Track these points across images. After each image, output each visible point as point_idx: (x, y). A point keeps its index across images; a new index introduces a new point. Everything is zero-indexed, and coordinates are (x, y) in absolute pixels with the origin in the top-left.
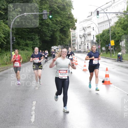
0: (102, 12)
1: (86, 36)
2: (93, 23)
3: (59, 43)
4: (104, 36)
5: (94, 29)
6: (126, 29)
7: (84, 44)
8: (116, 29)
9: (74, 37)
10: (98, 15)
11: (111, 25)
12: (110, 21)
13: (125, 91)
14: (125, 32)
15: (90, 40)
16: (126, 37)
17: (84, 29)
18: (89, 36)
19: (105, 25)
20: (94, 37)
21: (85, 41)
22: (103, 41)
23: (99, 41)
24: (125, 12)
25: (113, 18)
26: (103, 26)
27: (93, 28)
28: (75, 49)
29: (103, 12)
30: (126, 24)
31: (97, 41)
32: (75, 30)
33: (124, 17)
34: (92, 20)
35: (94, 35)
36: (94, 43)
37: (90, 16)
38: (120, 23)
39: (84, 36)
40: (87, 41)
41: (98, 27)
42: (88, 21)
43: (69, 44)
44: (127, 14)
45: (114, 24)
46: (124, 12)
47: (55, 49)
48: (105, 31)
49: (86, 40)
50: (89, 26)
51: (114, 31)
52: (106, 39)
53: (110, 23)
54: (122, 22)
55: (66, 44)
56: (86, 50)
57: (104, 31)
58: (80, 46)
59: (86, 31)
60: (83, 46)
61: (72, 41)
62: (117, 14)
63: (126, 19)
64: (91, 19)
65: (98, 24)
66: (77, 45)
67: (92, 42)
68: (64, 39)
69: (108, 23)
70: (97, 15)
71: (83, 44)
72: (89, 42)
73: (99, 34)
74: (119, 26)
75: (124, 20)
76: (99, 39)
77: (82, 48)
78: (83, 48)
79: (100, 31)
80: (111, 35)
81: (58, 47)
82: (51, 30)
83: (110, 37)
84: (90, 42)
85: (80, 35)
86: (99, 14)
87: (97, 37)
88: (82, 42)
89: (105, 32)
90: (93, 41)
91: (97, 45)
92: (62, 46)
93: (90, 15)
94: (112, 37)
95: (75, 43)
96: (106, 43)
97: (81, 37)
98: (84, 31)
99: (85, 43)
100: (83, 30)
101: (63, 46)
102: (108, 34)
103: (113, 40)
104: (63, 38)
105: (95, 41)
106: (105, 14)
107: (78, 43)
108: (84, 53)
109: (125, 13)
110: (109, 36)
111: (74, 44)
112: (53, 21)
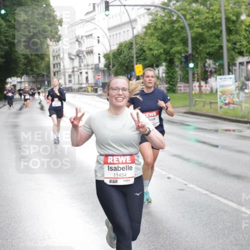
0: (116, 4)
1: (82, 55)
2: (97, 27)
3: (23, 70)
4: (121, 56)
5: (100, 41)
6: (167, 40)
7: (78, 73)
8: (147, 41)
9: (57, 56)
10: (108, 10)
11: (136, 33)
12: (133, 25)
13: (162, 170)
14: (165, 47)
15: (92, 65)
16: (168, 58)
17: (80, 40)
18: (89, 56)
19: (124, 32)
20: (99, 57)
21: (80, 66)
22: (119, 66)
23: (111, 66)
24: (164, 4)
25: (140, 17)
26: (120, 33)
27: (98, 37)
28: (60, 84)
29: (118, 3)
30: (167, 29)
31: (107, 66)
32: (58, 42)
33: (163, 15)
34: (95, 21)
35: (99, 54)
36: (101, 70)
37: (91, 12)
38: (156, 28)
39: (78, 55)
40: (84, 66)
41: (109, 37)
42: (88, 24)
43: (45, 74)
44: (169, 8)
45: (142, 30)
46: (161, 4)
47: (15, 83)
48: (124, 45)
49: (82, 65)
50: (90, 33)
51: (141, 45)
52: (126, 62)
53: (134, 28)
54: (159, 26)
55: (39, 72)
56: (84, 86)
57: (121, 45)
58: (70, 76)
59: (83, 44)
60: (76, 76)
61: (52, 66)
62: (149, 7)
63: (166, 18)
64: (94, 19)
65: (109, 29)
66: (65, 75)
67: (96, 69)
68: (35, 61)
69: (130, 29)
70: (106, 10)
71: (76, 73)
72: (90, 67)
73: (110, 51)
74: (152, 35)
75: (163, 21)
76: (111, 61)
77: (75, 81)
78: (77, 82)
79: (114, 45)
80: (137, 53)
81: (21, 78)
82: (5, 42)
83: (133, 57)
84: (92, 69)
85: (69, 54)
86: (110, 8)
87: (106, 56)
88: (73, 68)
89: (123, 48)
90: (99, 67)
91: (107, 74)
92: (31, 77)
93: (92, 9)
94: (139, 58)
95: (60, 71)
96: (125, 71)
97: (73, 57)
98: (79, 44)
99: (81, 69)
100: (77, 43)
101: (33, 77)
102: (131, 50)
103: (140, 64)
104: (32, 59)
105: (102, 66)
106: (123, 7)
107: (66, 70)
108: (78, 91)
109: (164, 7)
110: (132, 55)
111: (57, 72)
112: (10, 21)
